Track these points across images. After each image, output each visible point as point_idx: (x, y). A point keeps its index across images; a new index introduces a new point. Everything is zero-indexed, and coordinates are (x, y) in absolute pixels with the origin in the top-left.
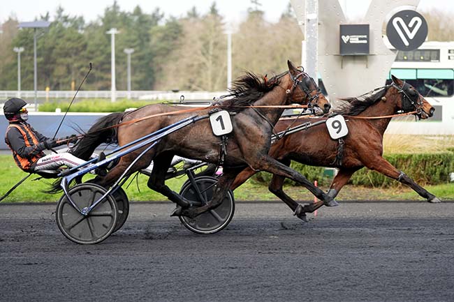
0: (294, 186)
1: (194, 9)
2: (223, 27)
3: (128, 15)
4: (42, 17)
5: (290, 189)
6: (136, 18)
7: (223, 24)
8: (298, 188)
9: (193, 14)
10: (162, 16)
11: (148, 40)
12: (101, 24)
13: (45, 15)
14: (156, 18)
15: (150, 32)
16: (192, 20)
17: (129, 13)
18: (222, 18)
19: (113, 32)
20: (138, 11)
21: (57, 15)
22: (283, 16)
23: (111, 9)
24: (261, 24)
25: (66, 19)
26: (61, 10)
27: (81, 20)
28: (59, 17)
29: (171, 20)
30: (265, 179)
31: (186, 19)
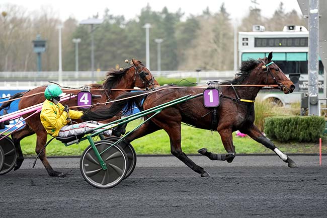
0: (300, 142)
1: (208, 9)
2: (229, 22)
3: (158, 14)
4: (94, 16)
5: (298, 145)
6: (164, 16)
7: (230, 20)
8: (303, 144)
9: (207, 12)
10: (184, 14)
11: (173, 32)
12: (138, 20)
13: (95, 15)
14: (178, 15)
15: (175, 26)
16: (206, 17)
17: (158, 12)
18: (228, 15)
19: (147, 26)
20: (165, 11)
21: (105, 14)
22: (276, 13)
23: (145, 10)
24: (259, 18)
25: (111, 17)
26: (107, 11)
27: (123, 18)
28: (106, 15)
29: (190, 17)
30: (278, 137)
31: (202, 16)
